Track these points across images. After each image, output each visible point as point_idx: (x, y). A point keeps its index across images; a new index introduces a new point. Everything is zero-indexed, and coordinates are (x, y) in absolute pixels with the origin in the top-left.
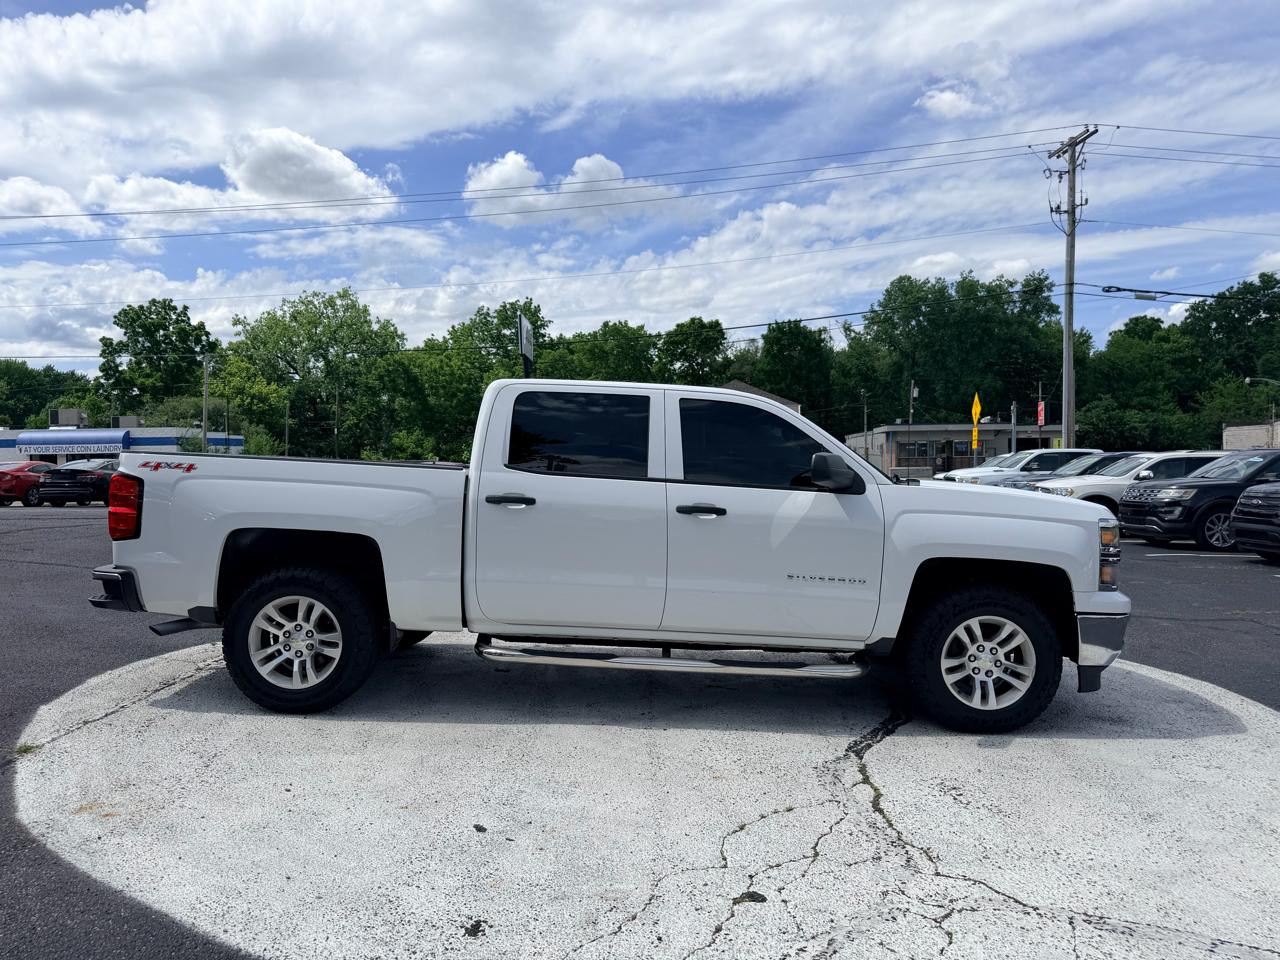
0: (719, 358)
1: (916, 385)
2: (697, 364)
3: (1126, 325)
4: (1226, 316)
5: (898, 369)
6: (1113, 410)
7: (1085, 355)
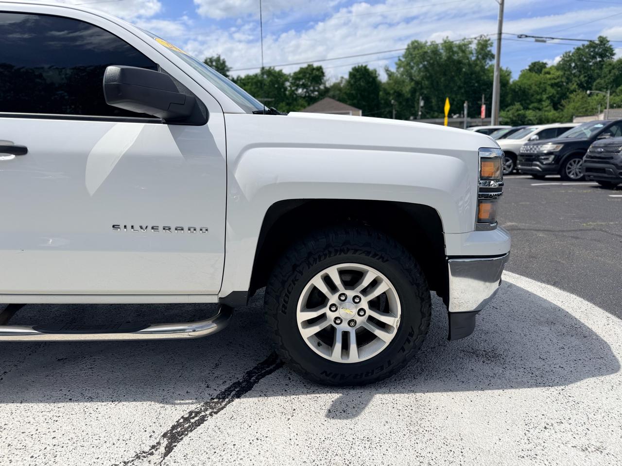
0: (322, 87)
1: (423, 99)
2: (311, 90)
3: (530, 66)
4: (580, 60)
5: (413, 91)
6: (520, 110)
7: (508, 82)
